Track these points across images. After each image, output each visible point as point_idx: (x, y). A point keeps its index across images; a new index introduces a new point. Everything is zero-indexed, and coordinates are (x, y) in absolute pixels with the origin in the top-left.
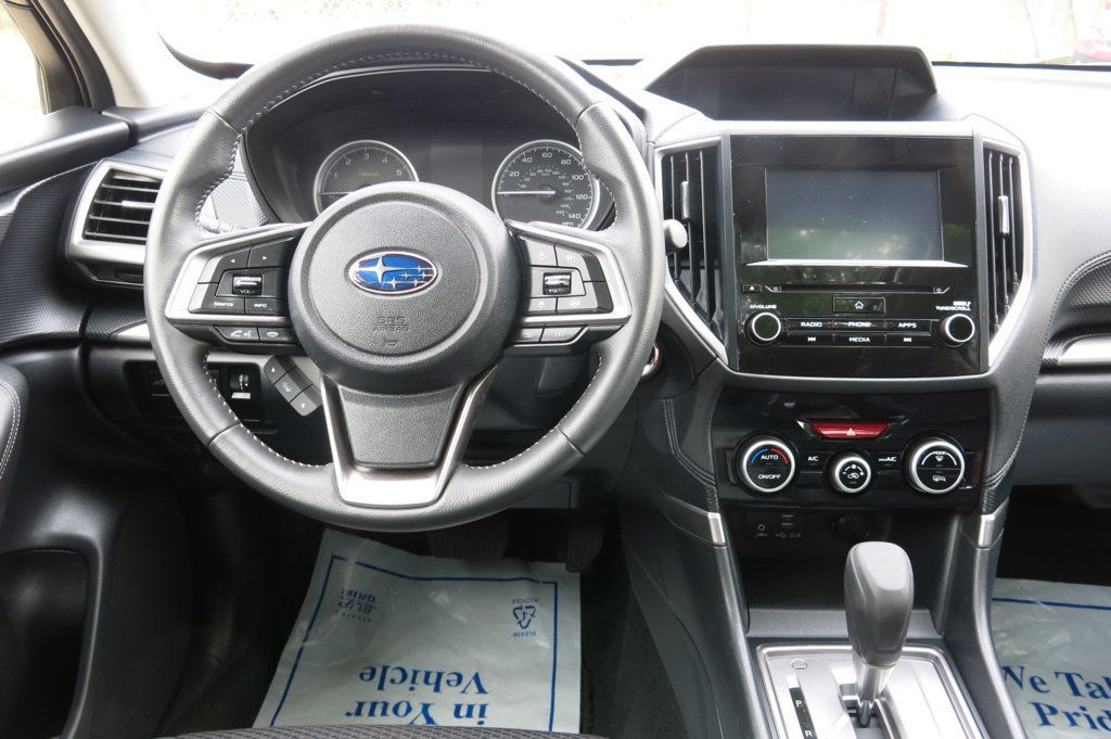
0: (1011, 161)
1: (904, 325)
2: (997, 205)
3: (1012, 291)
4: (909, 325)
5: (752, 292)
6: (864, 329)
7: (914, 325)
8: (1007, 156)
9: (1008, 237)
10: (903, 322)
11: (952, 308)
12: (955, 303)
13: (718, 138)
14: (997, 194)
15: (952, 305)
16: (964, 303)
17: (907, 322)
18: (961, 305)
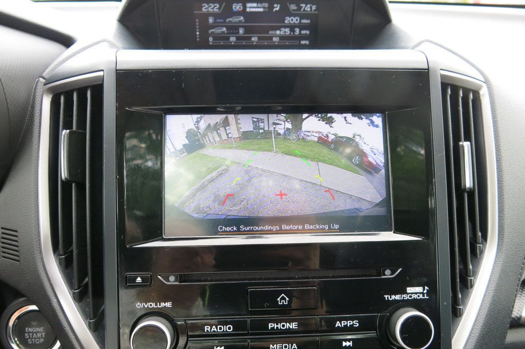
0: (471, 96)
1: (344, 323)
2: (458, 152)
3: (476, 255)
4: (349, 323)
5: (139, 285)
6: (289, 331)
7: (356, 323)
8: (466, 91)
9: (471, 193)
10: (340, 320)
11: (406, 297)
12: (409, 290)
13: (101, 73)
14: (457, 139)
15: (405, 292)
16: (419, 289)
17: (347, 319)
18: (416, 291)
